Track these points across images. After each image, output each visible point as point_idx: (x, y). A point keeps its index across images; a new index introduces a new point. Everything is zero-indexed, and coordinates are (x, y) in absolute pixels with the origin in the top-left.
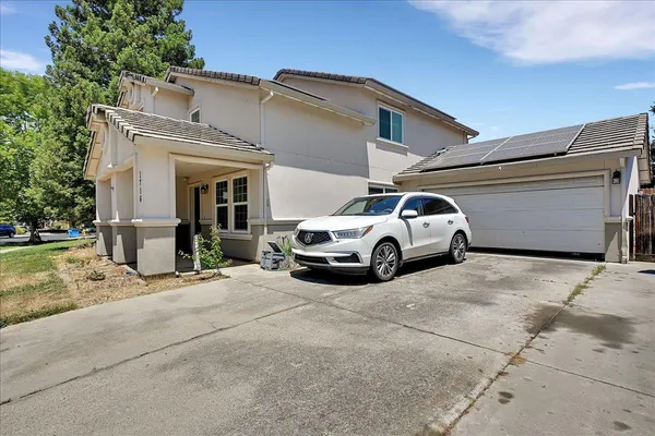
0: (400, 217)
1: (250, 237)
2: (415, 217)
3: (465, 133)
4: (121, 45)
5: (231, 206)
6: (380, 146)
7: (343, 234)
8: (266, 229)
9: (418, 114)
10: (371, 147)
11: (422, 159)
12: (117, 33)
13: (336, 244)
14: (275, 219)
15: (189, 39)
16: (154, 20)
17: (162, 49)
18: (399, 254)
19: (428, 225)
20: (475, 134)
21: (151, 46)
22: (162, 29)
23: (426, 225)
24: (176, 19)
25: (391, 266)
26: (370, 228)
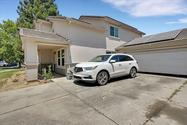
0: (110, 62)
1: (65, 68)
2: (115, 62)
3: (141, 34)
4: (37, 11)
5: (61, 58)
6: (110, 38)
7: (87, 69)
8: (69, 66)
9: (124, 28)
10: (107, 39)
11: (126, 42)
12: (36, 8)
13: (85, 72)
14: (72, 62)
15: (57, 9)
16: (47, 4)
17: (49, 12)
18: (109, 76)
19: (121, 65)
20: (144, 34)
21: (46, 11)
22: (49, 6)
23: (120, 65)
24: (54, 3)
25: (105, 80)
26: (97, 66)
